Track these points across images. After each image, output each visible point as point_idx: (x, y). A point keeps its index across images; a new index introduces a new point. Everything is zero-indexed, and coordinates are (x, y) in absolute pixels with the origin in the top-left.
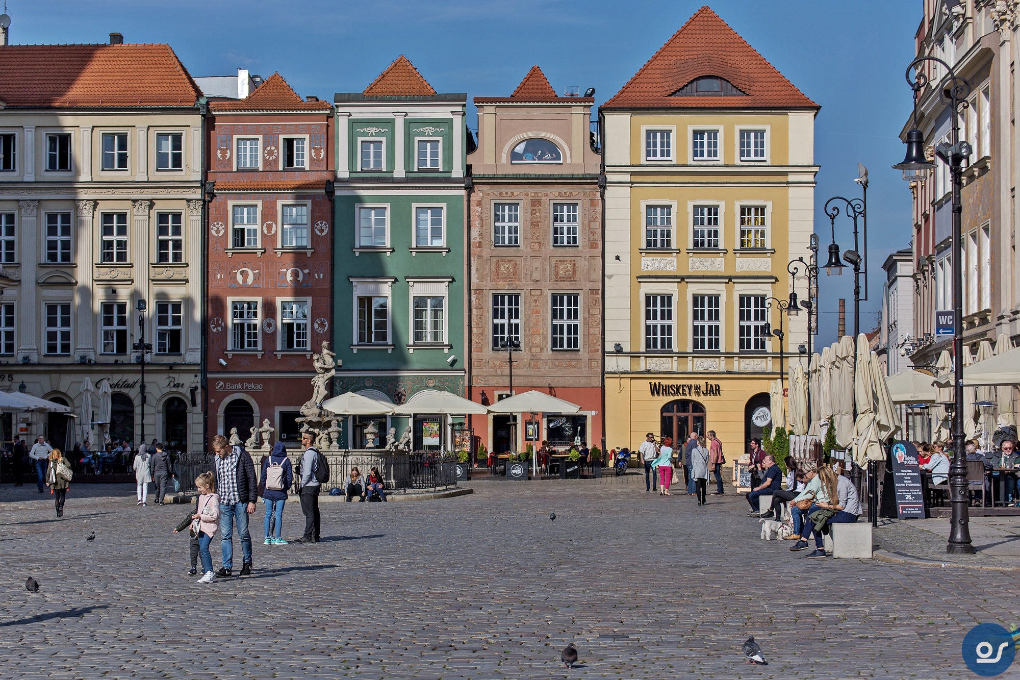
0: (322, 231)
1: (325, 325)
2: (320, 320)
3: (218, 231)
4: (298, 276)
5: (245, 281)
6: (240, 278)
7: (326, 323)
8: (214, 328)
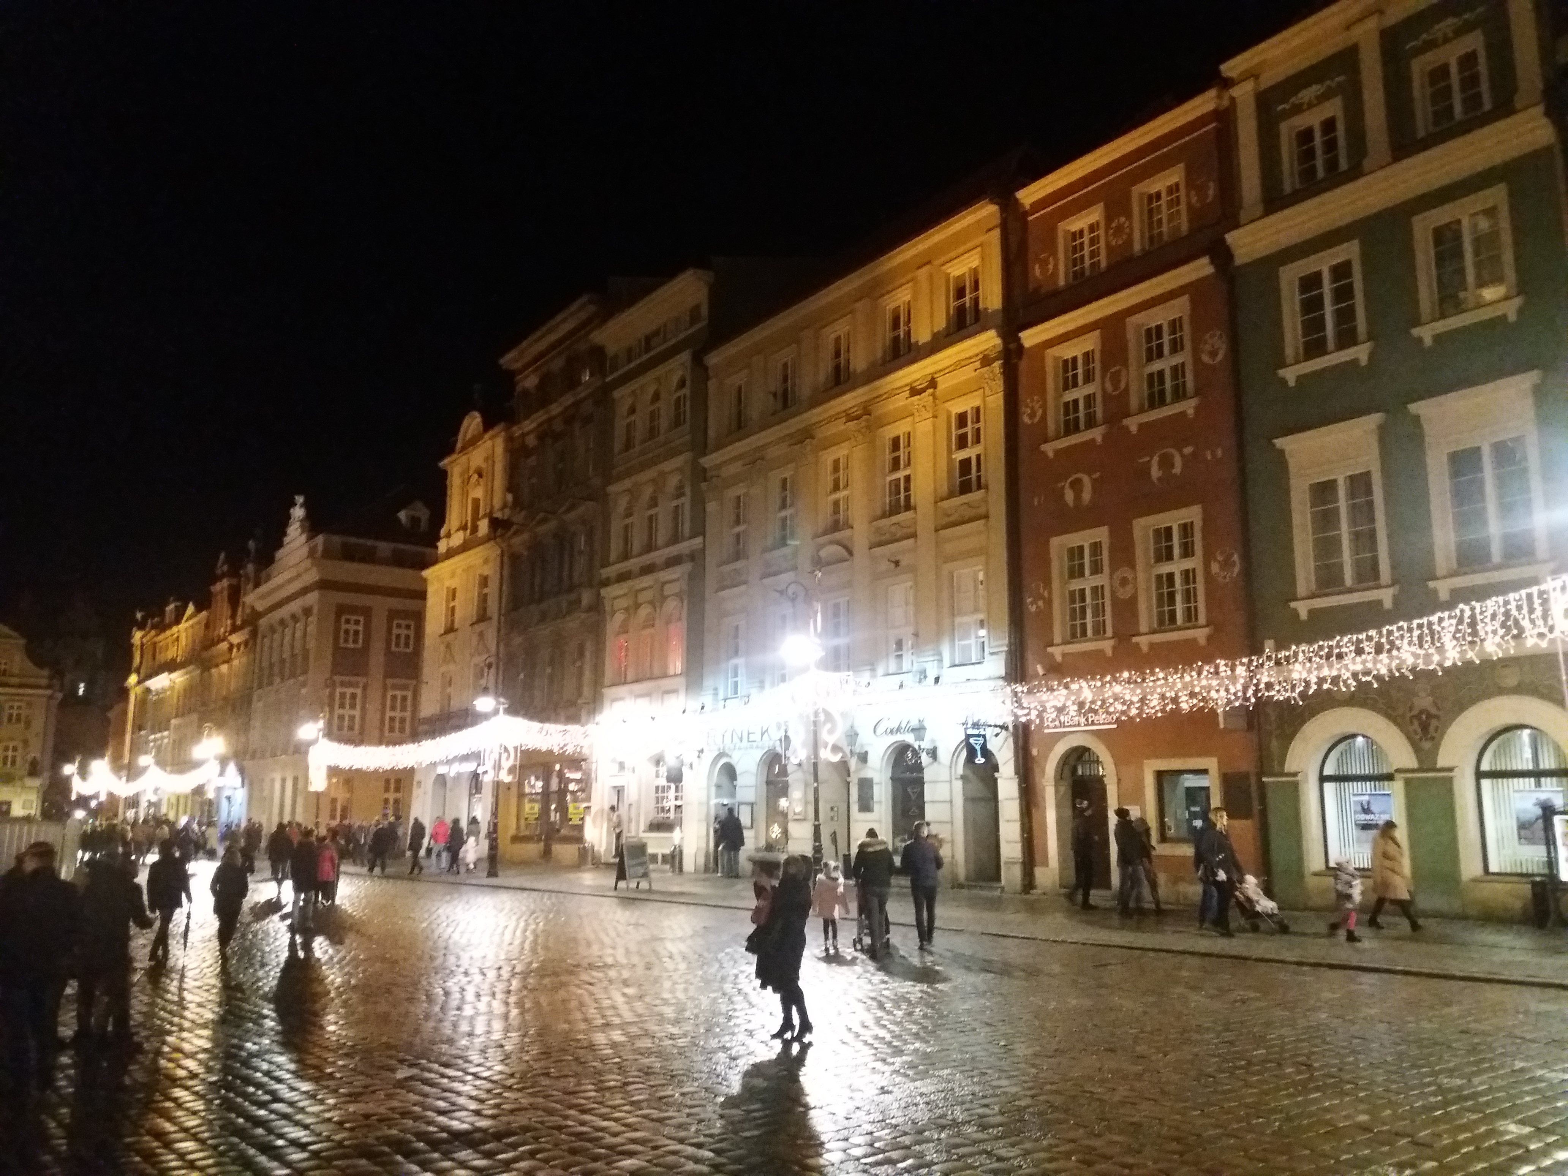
0: (1213, 354)
1: (1234, 564)
2: (1222, 553)
3: (1032, 415)
4: (1172, 466)
5: (1078, 497)
6: (1069, 496)
7: (1236, 557)
8: (1032, 603)
